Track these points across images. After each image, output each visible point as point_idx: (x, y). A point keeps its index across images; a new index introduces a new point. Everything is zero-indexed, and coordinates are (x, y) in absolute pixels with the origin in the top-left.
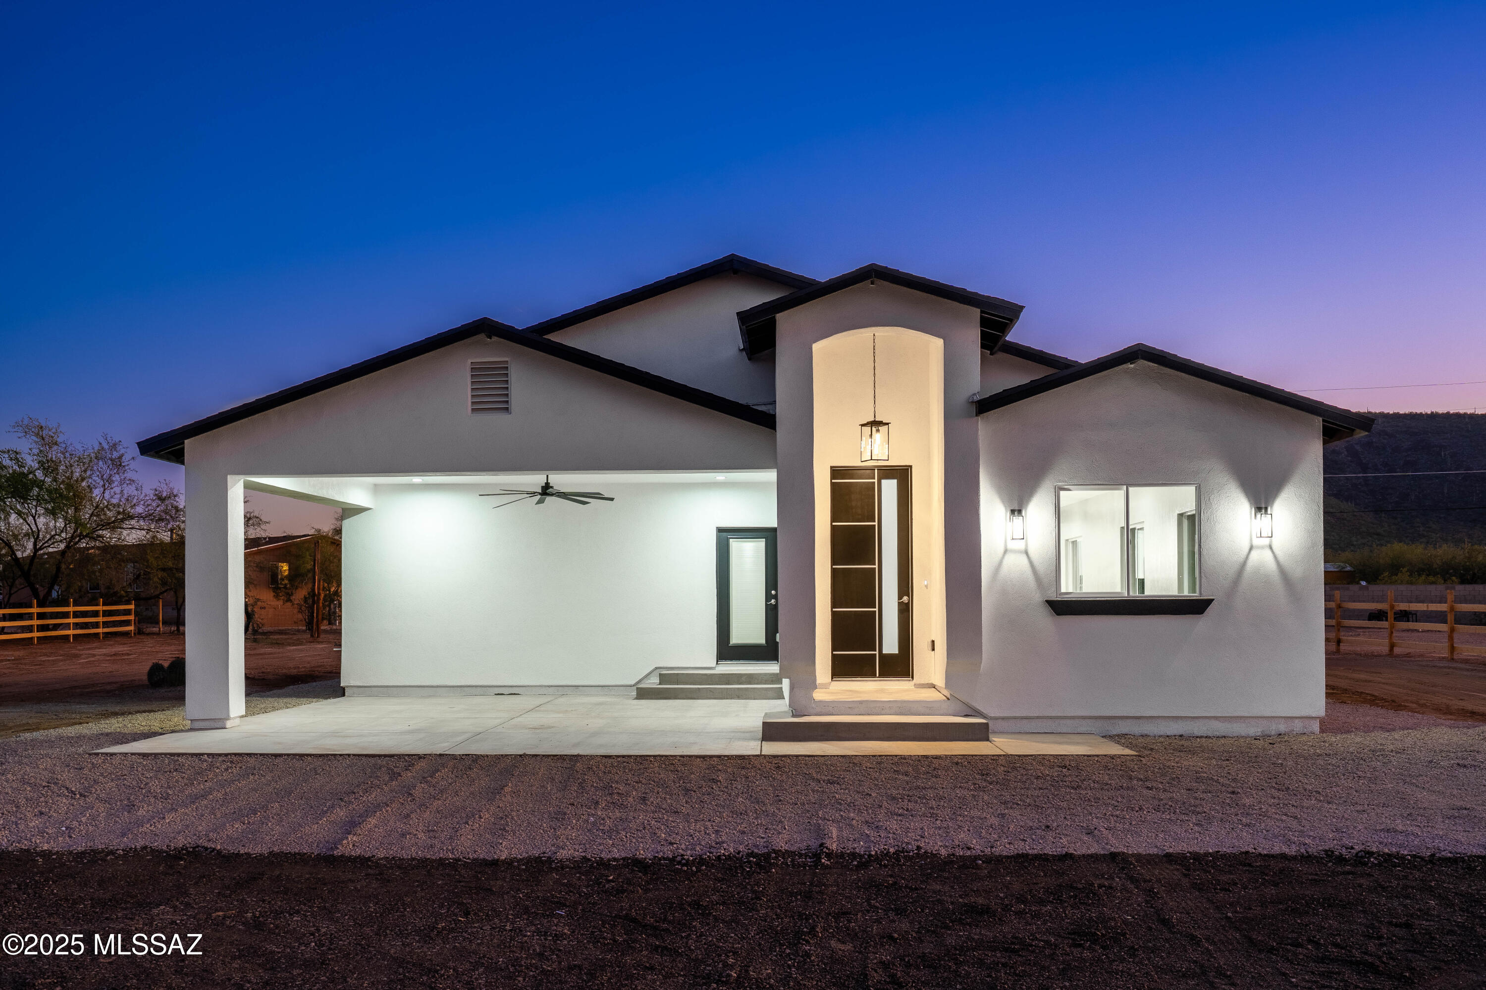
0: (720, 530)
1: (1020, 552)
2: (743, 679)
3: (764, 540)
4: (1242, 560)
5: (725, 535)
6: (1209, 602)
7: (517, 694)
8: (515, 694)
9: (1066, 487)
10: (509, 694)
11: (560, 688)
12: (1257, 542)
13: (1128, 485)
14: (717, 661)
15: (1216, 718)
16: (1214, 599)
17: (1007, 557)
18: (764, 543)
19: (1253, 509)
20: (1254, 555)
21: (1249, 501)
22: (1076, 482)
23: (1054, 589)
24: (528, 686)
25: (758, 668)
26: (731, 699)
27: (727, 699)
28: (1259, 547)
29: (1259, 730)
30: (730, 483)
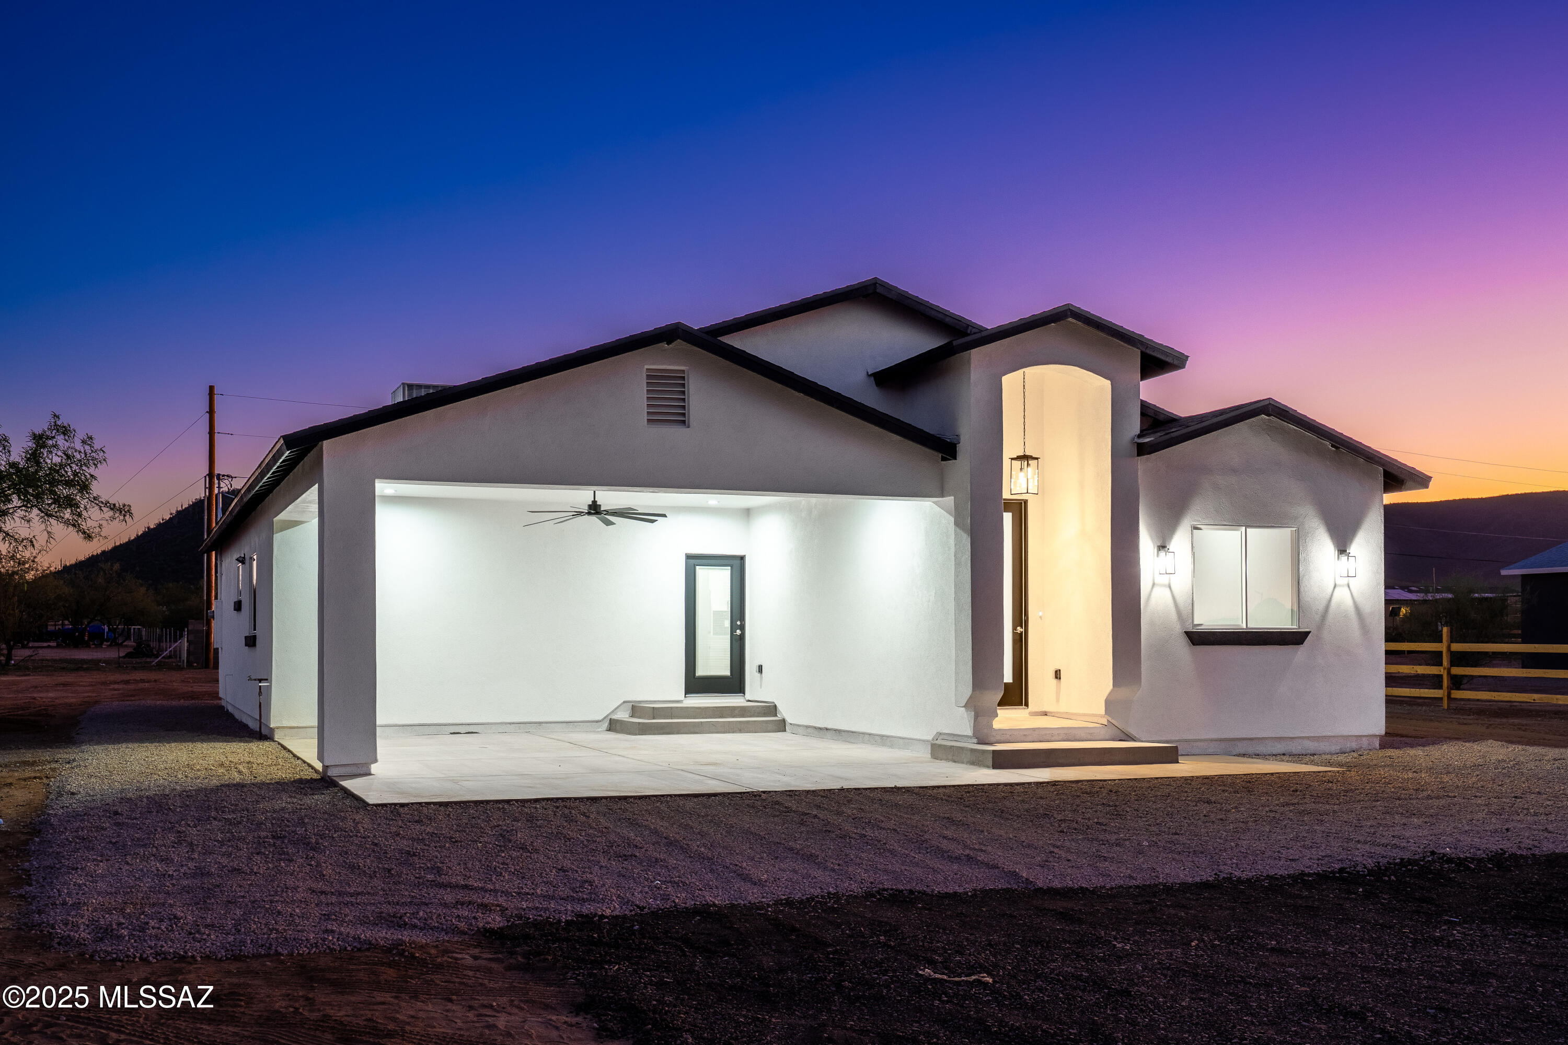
0: (689, 557)
1: (1164, 586)
2: (737, 712)
3: (730, 568)
4: (1328, 597)
5: (694, 561)
6: (1307, 634)
7: (474, 733)
8: (472, 733)
9: (1199, 526)
10: (466, 733)
11: (522, 725)
12: (1340, 581)
13: (1247, 527)
14: (685, 695)
15: (1308, 738)
16: (1309, 632)
17: (1155, 589)
18: (730, 571)
19: (1337, 552)
20: (1337, 592)
21: (1334, 544)
22: (1207, 522)
23: (1191, 621)
24: (488, 724)
25: (727, 701)
26: (733, 732)
27: (729, 733)
28: (1340, 586)
29: (1338, 748)
30: (721, 509)
